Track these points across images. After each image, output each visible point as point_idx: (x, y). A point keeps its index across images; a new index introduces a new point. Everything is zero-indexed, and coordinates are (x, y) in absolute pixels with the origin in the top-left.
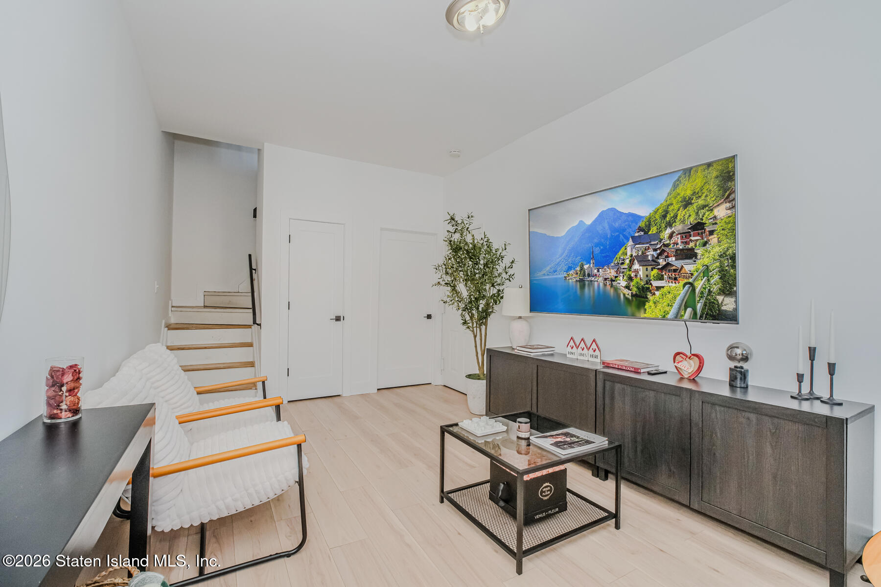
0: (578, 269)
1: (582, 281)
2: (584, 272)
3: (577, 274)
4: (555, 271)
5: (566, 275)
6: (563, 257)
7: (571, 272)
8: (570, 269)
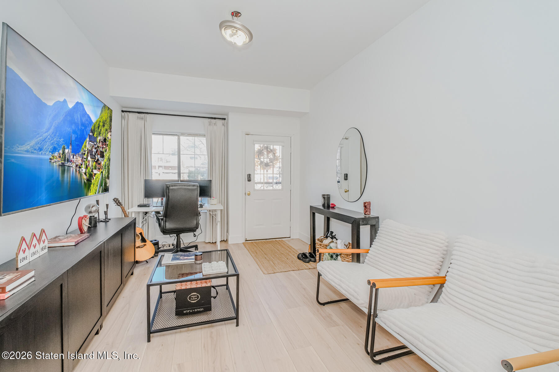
0: (61, 152)
1: (63, 165)
2: (65, 156)
3: (60, 157)
4: (40, 149)
5: (51, 157)
6: (49, 133)
7: (56, 154)
8: (54, 150)
